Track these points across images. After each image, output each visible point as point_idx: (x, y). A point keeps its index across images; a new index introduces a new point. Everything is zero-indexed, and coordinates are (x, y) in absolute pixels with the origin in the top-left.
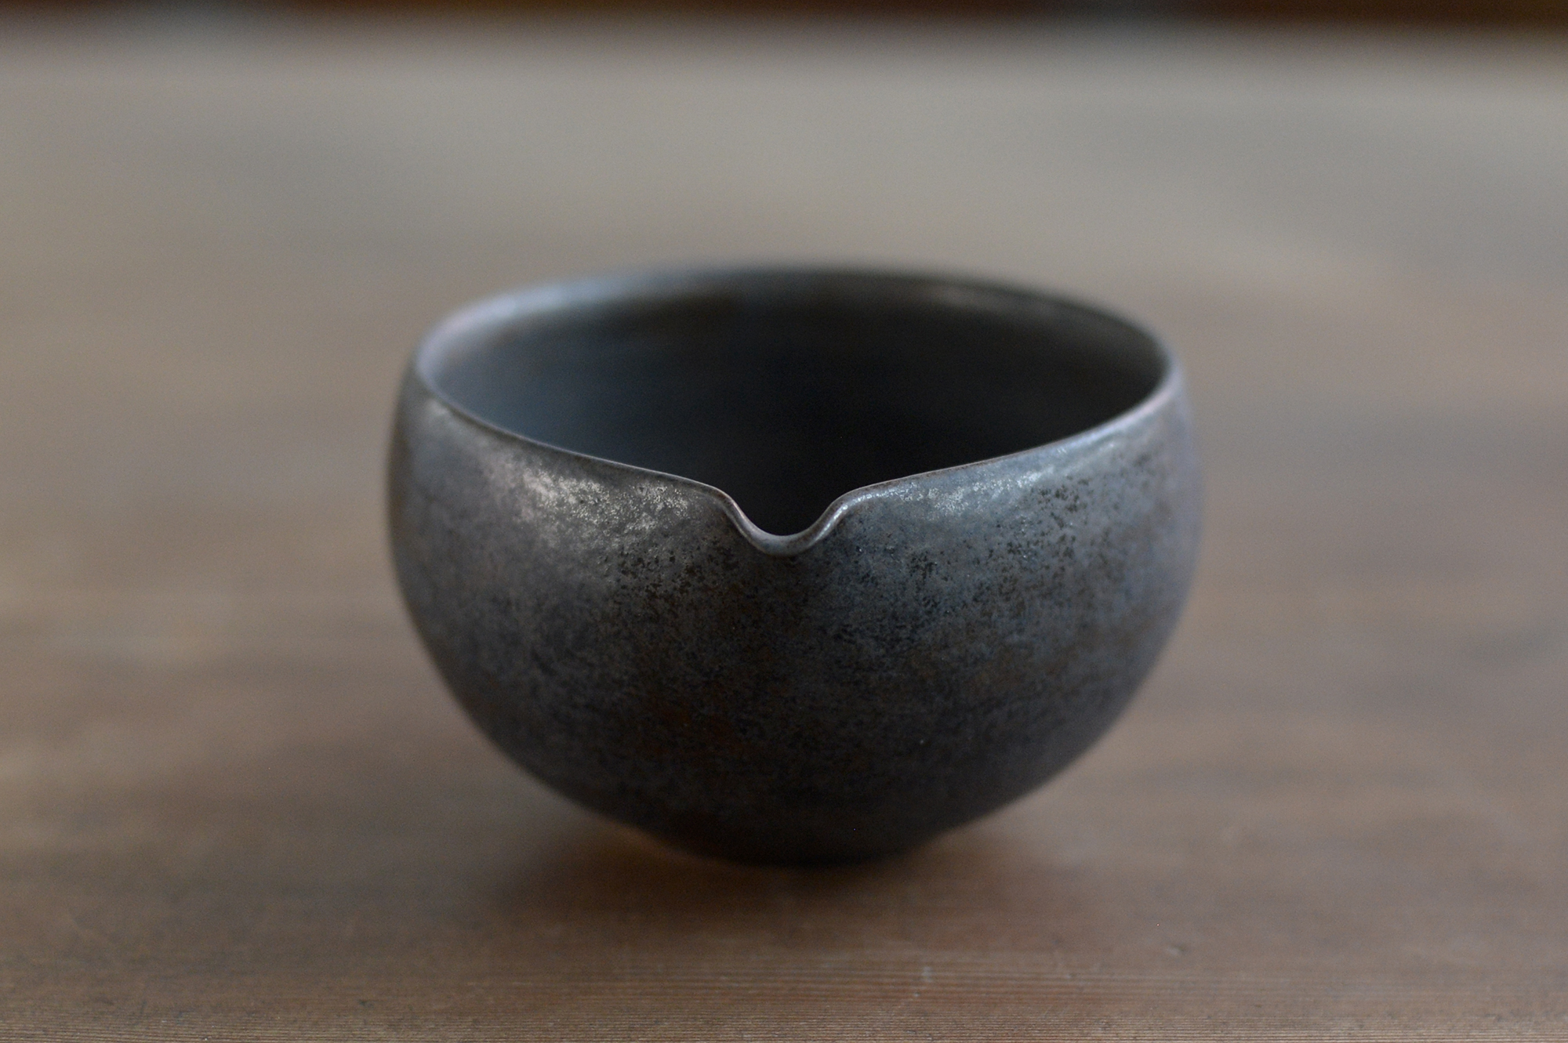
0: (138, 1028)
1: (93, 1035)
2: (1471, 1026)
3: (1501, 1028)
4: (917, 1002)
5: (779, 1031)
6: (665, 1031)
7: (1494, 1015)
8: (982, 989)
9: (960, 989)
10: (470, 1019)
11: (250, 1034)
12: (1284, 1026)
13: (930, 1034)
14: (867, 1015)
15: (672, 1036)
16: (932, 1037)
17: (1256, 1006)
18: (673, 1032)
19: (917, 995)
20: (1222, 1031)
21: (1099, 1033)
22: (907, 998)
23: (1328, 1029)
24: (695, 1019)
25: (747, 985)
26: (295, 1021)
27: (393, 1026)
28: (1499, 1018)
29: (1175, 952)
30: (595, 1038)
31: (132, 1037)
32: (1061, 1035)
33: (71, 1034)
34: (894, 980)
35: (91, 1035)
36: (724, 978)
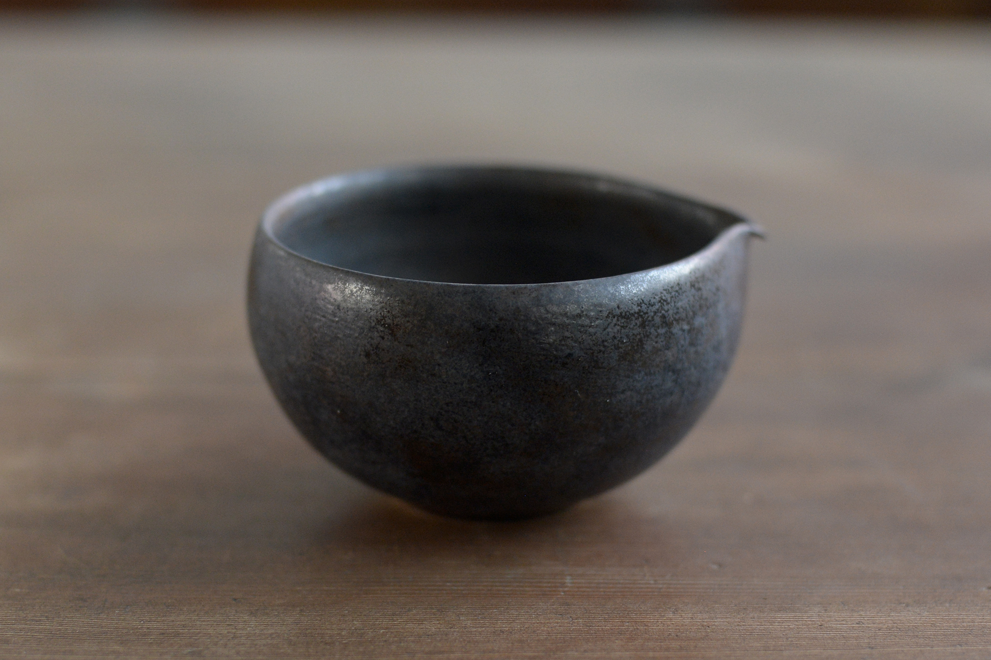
0: (102, 616)
2: (891, 609)
3: (909, 611)
4: (562, 597)
5: (481, 616)
6: (414, 616)
7: (904, 603)
8: (602, 590)
9: (588, 590)
10: (298, 609)
11: (168, 619)
12: (780, 611)
13: (571, 616)
14: (534, 605)
16: (572, 618)
17: (764, 599)
18: (419, 616)
19: (563, 594)
20: (743, 613)
21: (671, 615)
22: (557, 595)
23: (806, 612)
24: (432, 608)
25: (462, 588)
26: (195, 611)
27: (252, 614)
28: (907, 605)
29: (715, 567)
30: (373, 620)
31: (98, 621)
32: (648, 616)
33: (62, 619)
34: (550, 585)
35: (74, 620)
36: (448, 584)
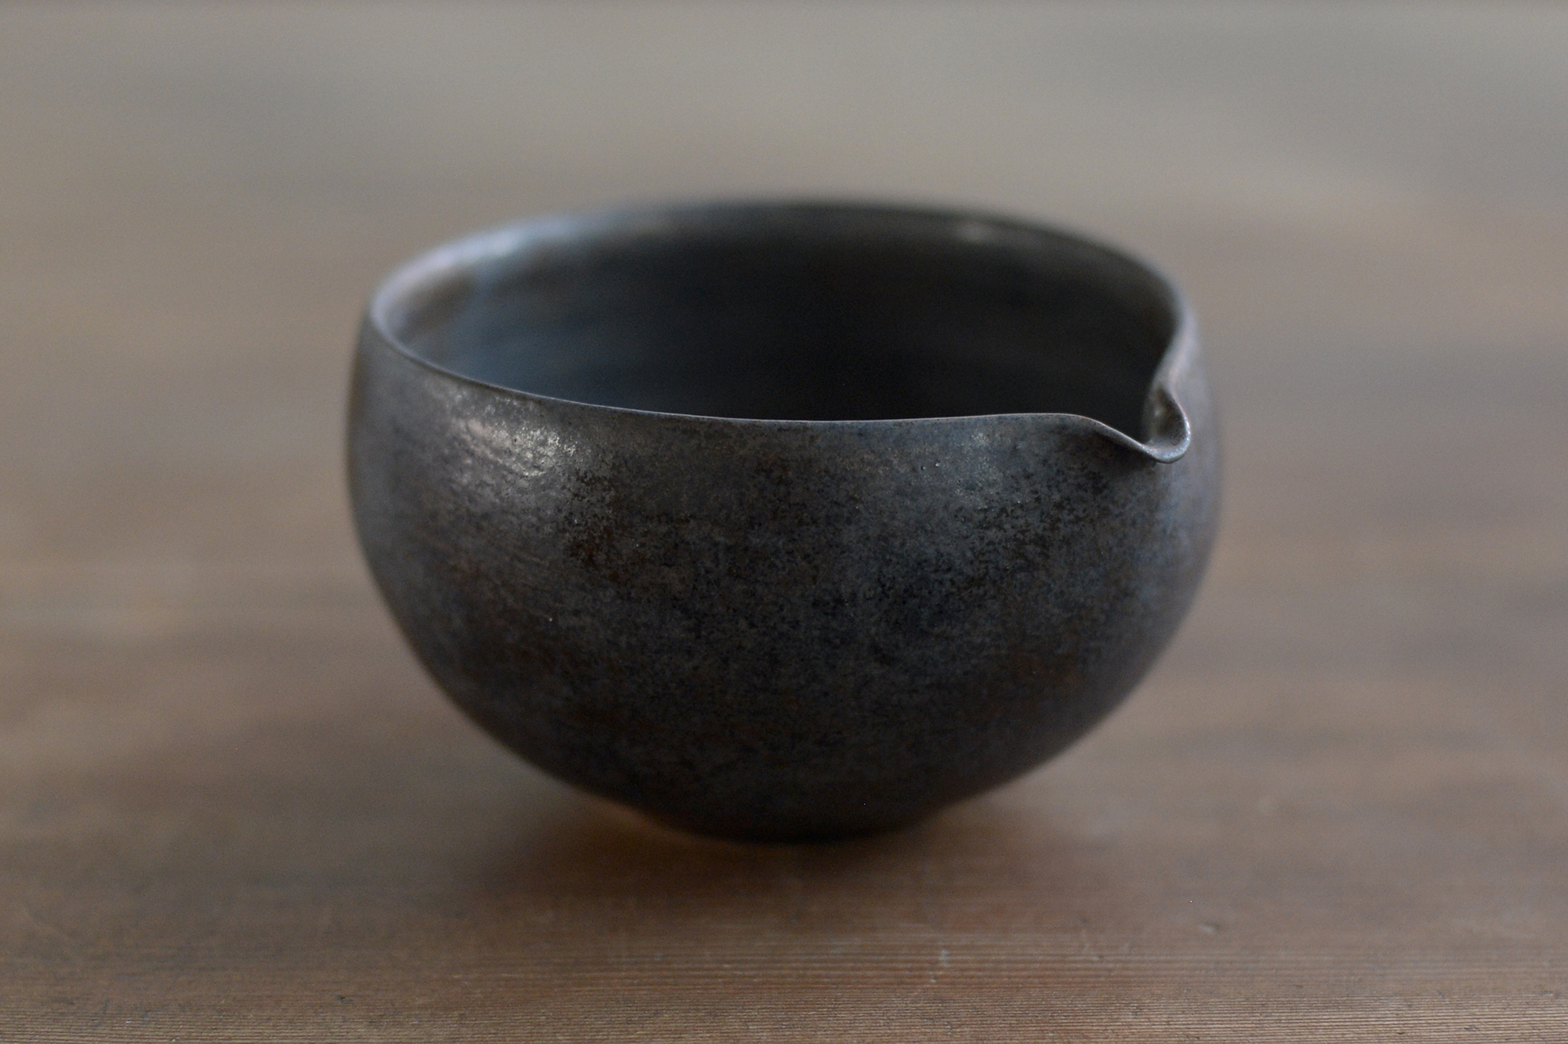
0: (100, 1030)
1: (53, 1037)
2: (1527, 1003)
3: (1560, 1005)
4: (934, 988)
5: (786, 1021)
6: (665, 1023)
7: (1551, 992)
8: (1004, 973)
9: (980, 974)
11: (221, 1034)
12: (1327, 1007)
13: (948, 1022)
14: (881, 1003)
15: (673, 1029)
16: (951, 1025)
17: (1297, 986)
18: (673, 1024)
19: (933, 981)
20: (1261, 1013)
21: (1130, 1018)
22: (923, 984)
23: (1374, 1009)
24: (697, 1010)
25: (752, 973)
27: (372, 1023)
28: (1557, 995)
29: (1209, 930)
30: (591, 1032)
31: (94, 1039)
32: (1088, 1021)
33: (29, 1037)
34: (909, 965)
35: (51, 1037)
36: (726, 966)
